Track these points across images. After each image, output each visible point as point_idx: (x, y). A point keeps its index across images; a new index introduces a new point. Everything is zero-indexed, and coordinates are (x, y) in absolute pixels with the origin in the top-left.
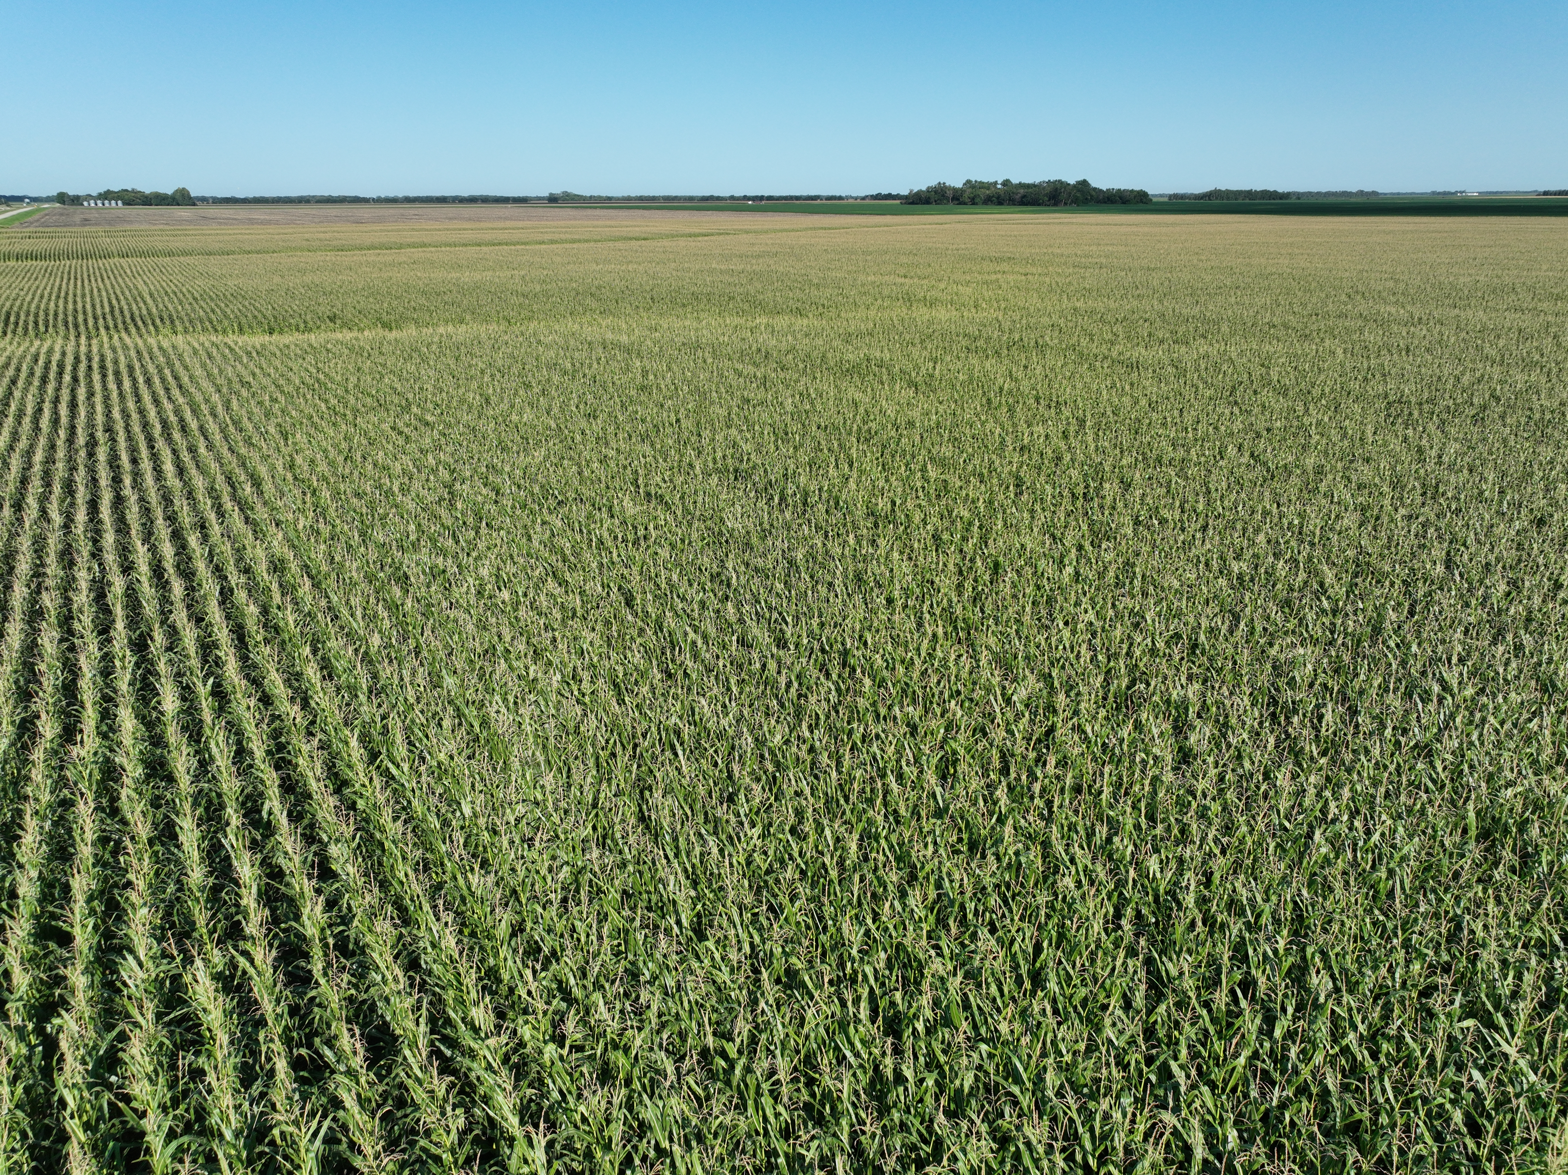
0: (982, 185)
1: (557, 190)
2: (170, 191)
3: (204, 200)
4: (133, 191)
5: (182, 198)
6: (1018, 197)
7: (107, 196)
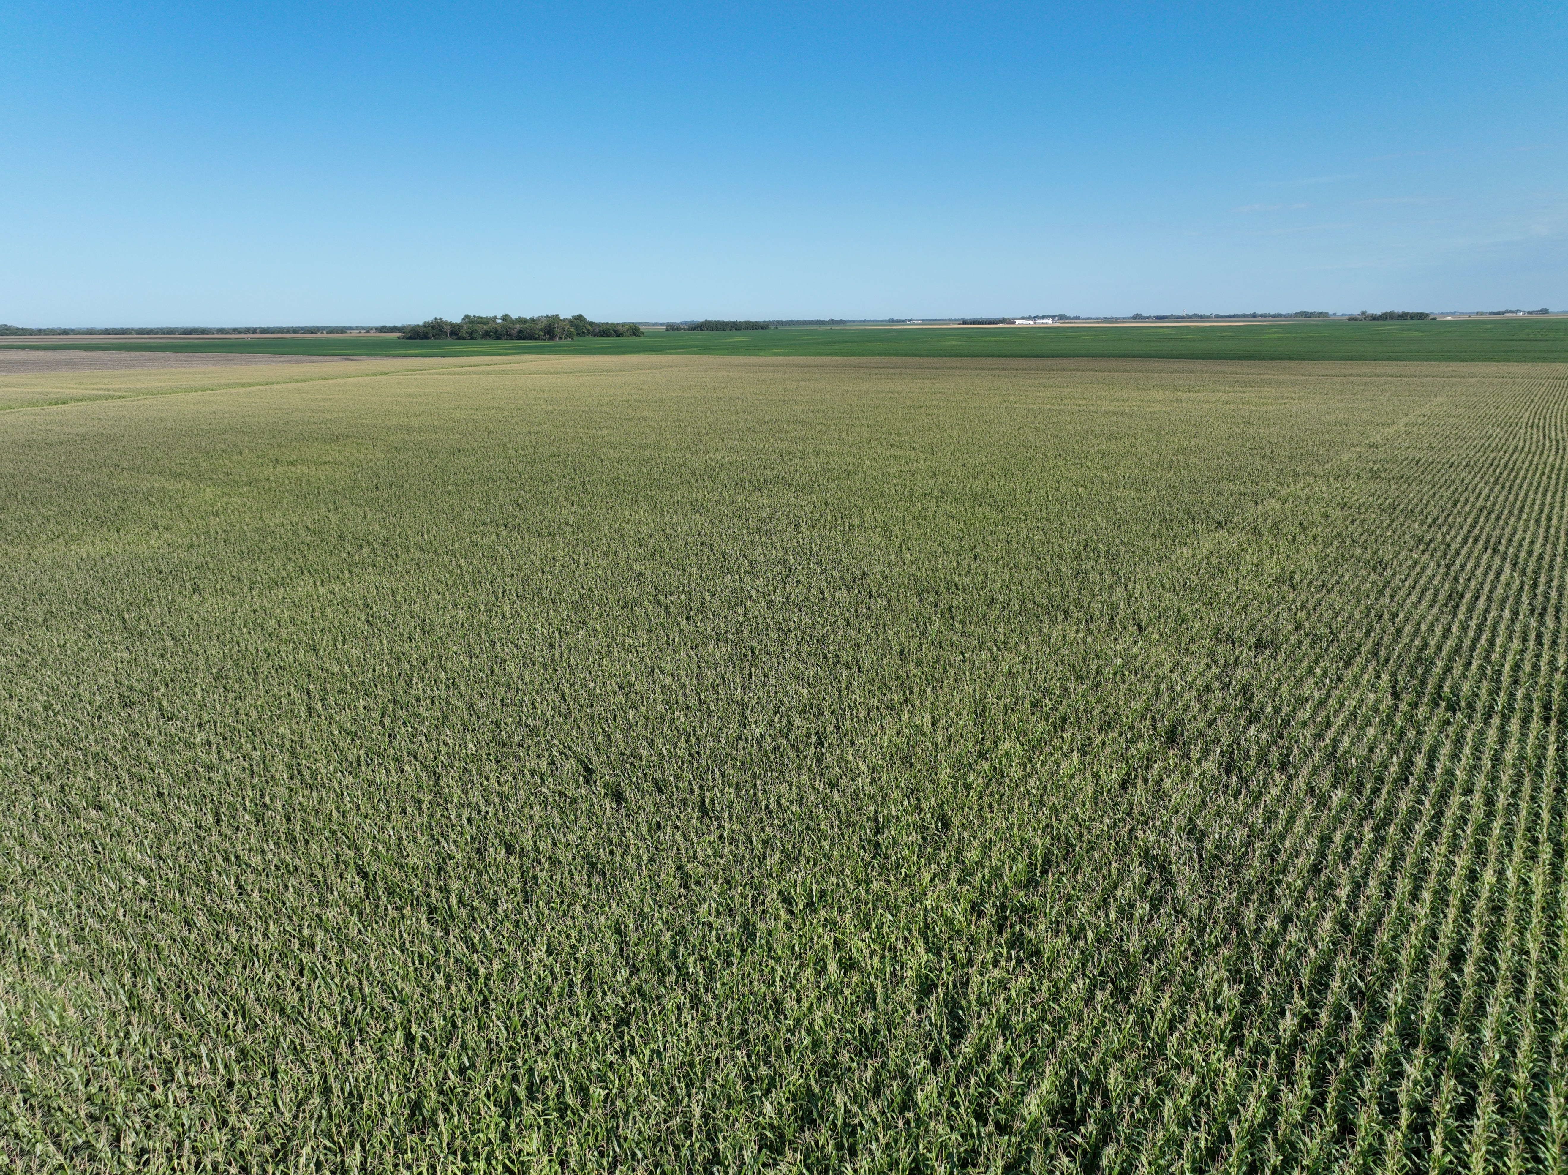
0: (481, 321)
6: (514, 332)
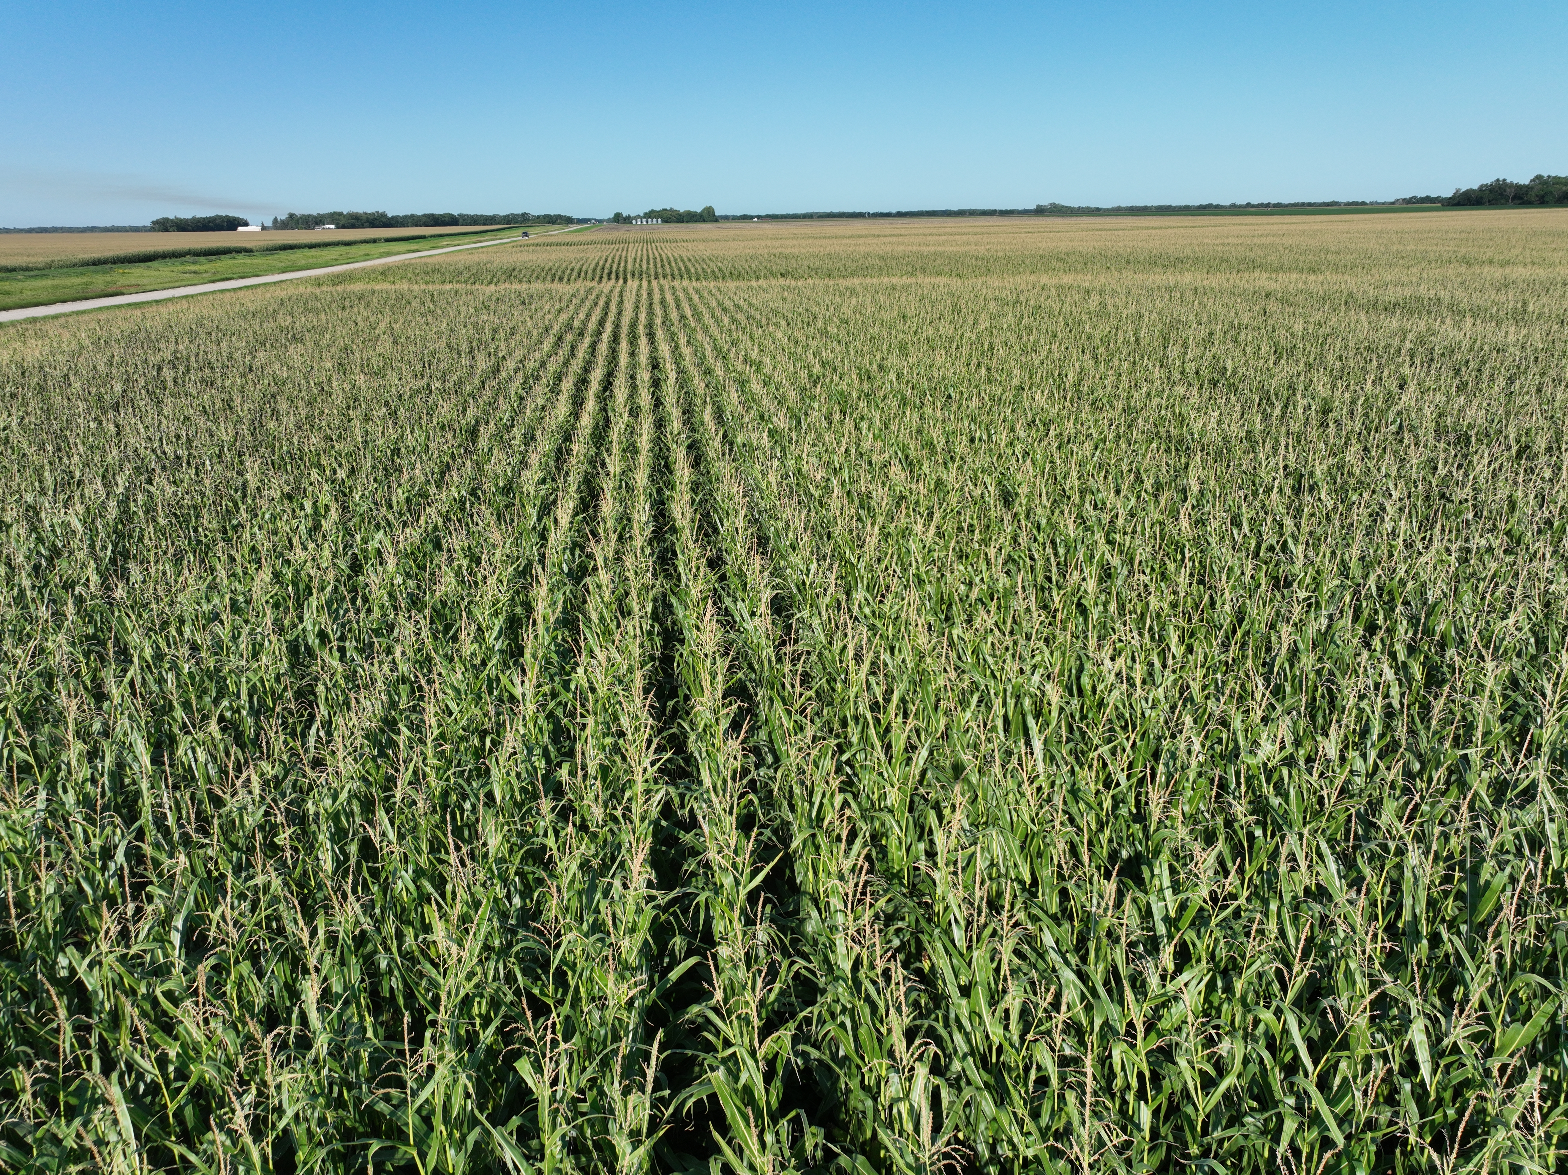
1: (1045, 202)
2: (699, 210)
3: (726, 218)
4: (671, 210)
5: (707, 216)
7: (651, 215)
